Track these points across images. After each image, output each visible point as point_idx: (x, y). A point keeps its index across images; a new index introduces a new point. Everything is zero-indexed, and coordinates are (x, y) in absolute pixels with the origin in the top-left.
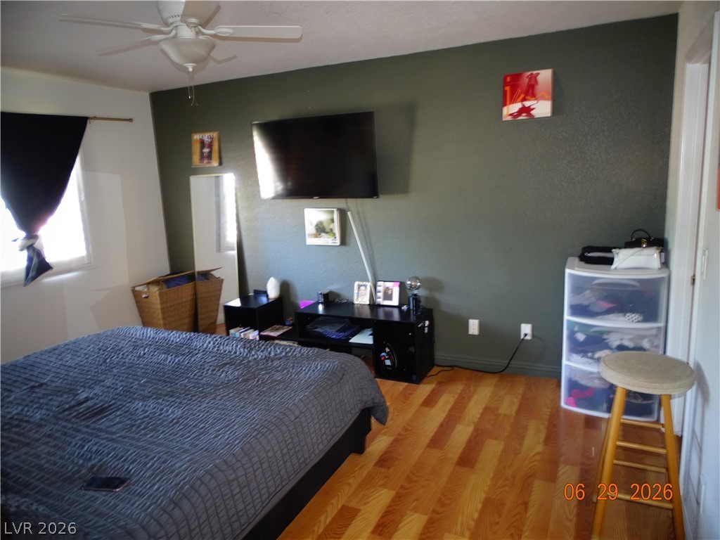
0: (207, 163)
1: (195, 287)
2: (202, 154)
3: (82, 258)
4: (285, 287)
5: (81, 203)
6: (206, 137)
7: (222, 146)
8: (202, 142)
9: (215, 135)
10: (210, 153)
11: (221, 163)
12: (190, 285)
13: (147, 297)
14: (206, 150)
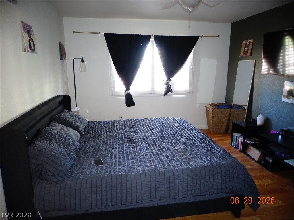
0: (246, 55)
1: (231, 111)
2: (245, 50)
3: (187, 90)
4: (267, 121)
5: (190, 69)
6: (247, 42)
7: (253, 46)
8: (246, 44)
9: (251, 41)
10: (248, 50)
11: (251, 55)
12: (229, 109)
13: (209, 110)
14: (246, 49)
